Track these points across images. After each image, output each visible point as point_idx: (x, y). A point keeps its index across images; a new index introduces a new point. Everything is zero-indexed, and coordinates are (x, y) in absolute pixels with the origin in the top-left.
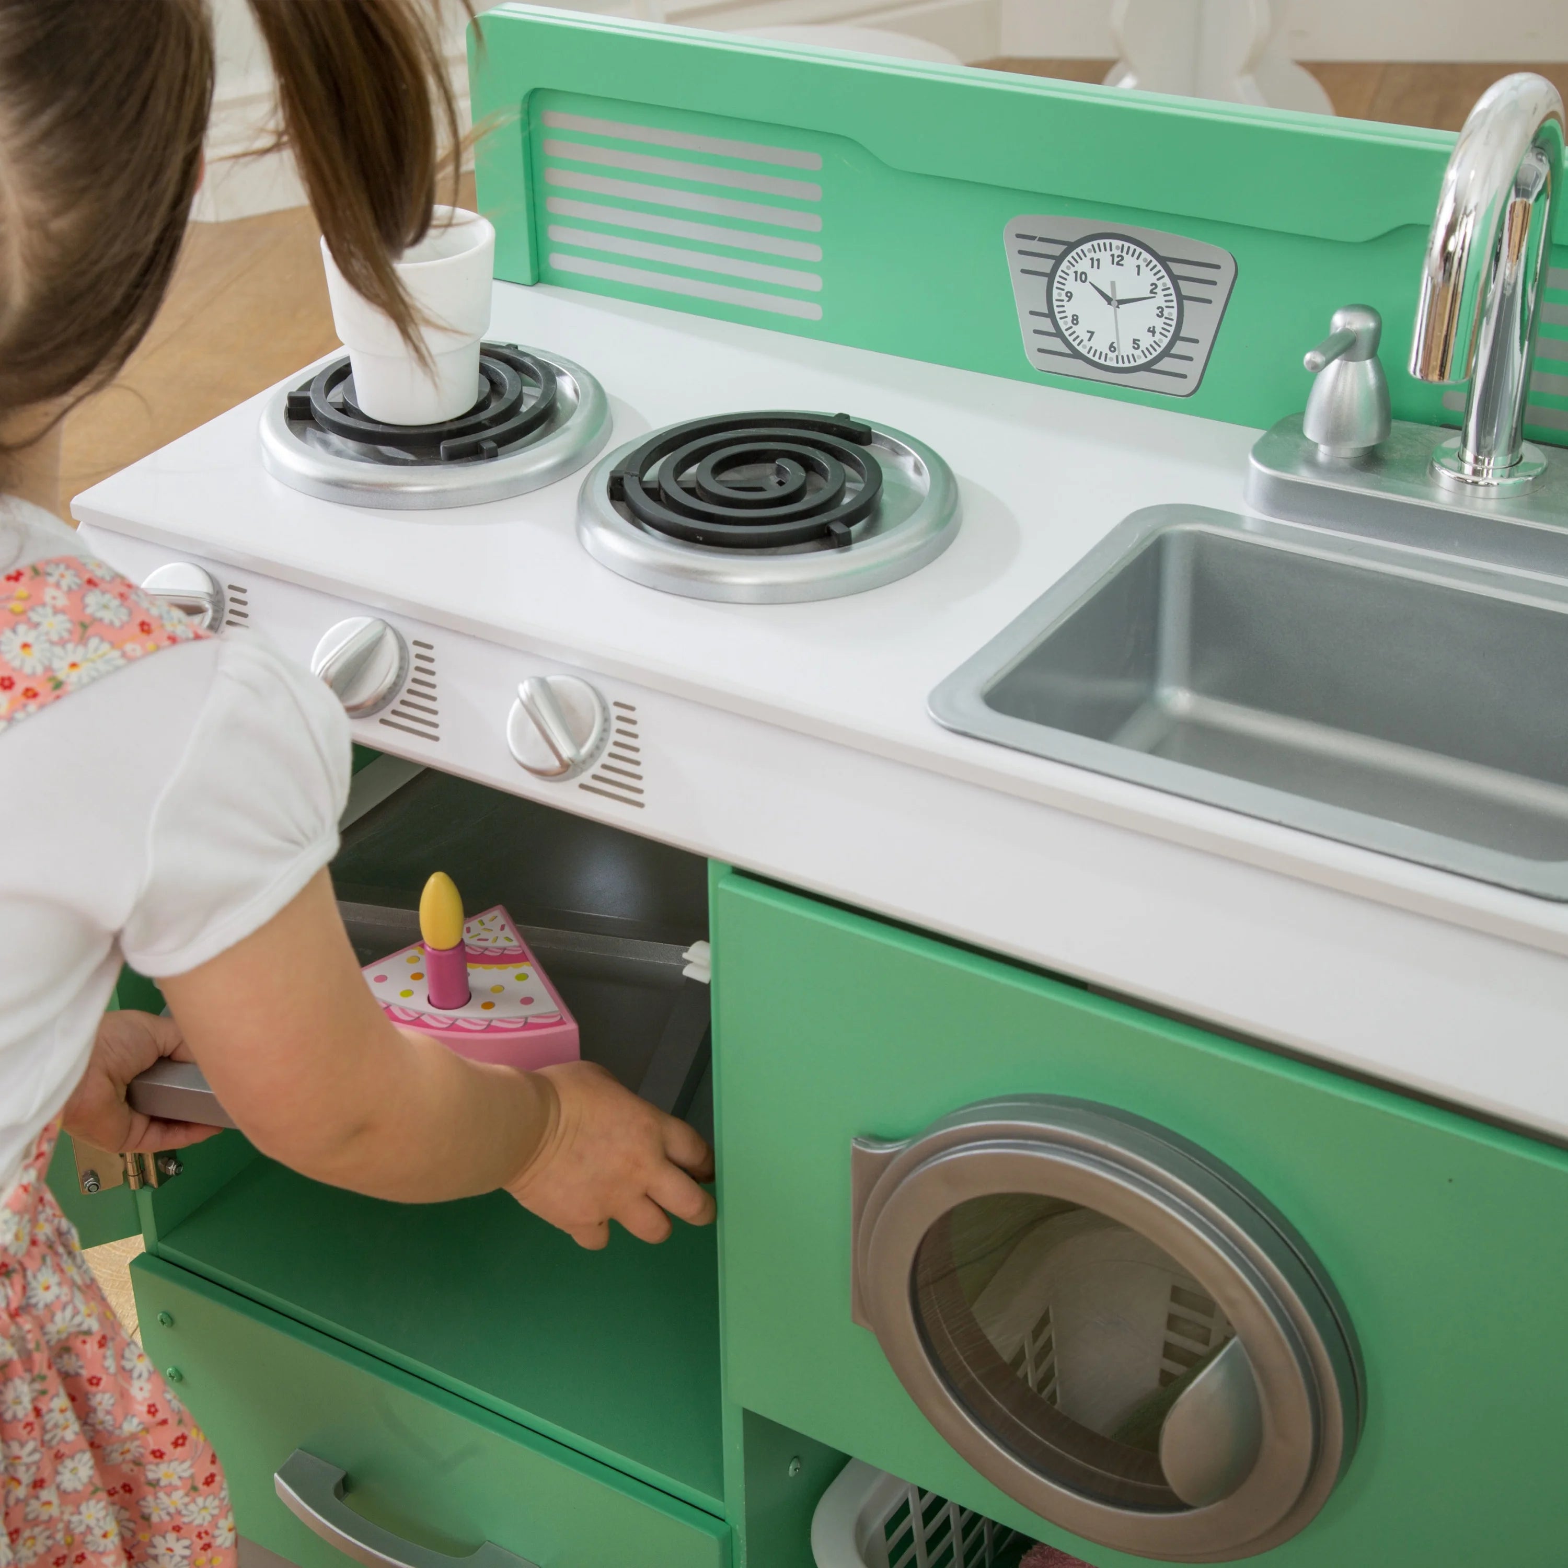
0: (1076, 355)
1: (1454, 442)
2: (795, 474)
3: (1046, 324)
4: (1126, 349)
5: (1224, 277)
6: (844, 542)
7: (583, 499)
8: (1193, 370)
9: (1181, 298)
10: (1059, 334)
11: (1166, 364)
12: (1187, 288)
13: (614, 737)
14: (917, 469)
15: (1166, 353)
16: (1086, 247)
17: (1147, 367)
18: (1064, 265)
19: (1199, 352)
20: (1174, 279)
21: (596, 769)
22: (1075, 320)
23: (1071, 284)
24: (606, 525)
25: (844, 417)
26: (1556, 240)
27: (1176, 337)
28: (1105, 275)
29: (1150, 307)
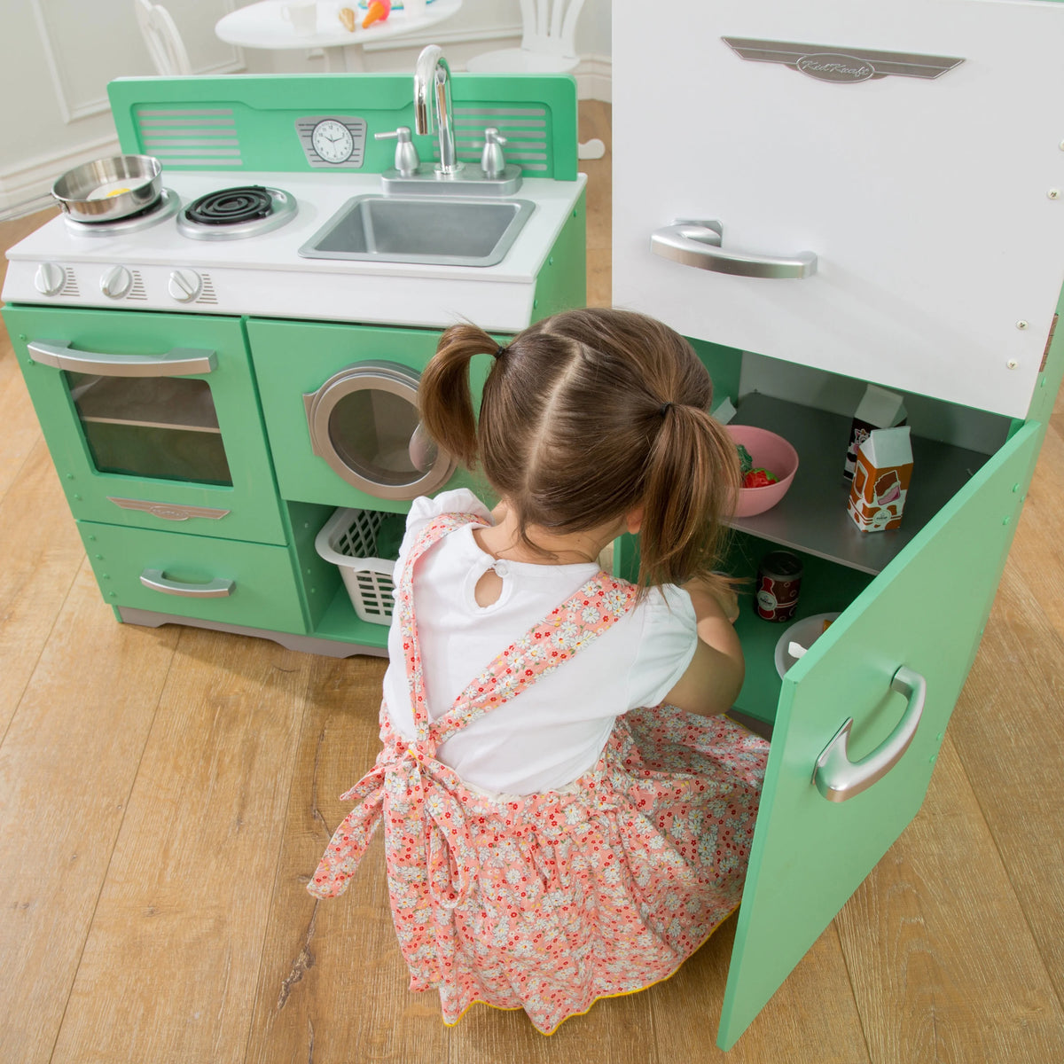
0: (324, 161)
1: (437, 165)
2: (245, 202)
3: (313, 152)
4: (339, 156)
5: (363, 127)
6: (264, 216)
7: (178, 220)
8: (360, 159)
9: (352, 136)
10: (318, 155)
11: (352, 158)
12: (354, 133)
13: (204, 285)
14: (282, 197)
15: (351, 155)
16: (320, 125)
17: (346, 160)
18: (315, 132)
19: (361, 152)
20: (349, 130)
21: (200, 296)
22: (322, 149)
23: (319, 138)
24: (187, 226)
25: (256, 186)
26: (454, 99)
27: (353, 149)
28: (328, 133)
29: (344, 141)
